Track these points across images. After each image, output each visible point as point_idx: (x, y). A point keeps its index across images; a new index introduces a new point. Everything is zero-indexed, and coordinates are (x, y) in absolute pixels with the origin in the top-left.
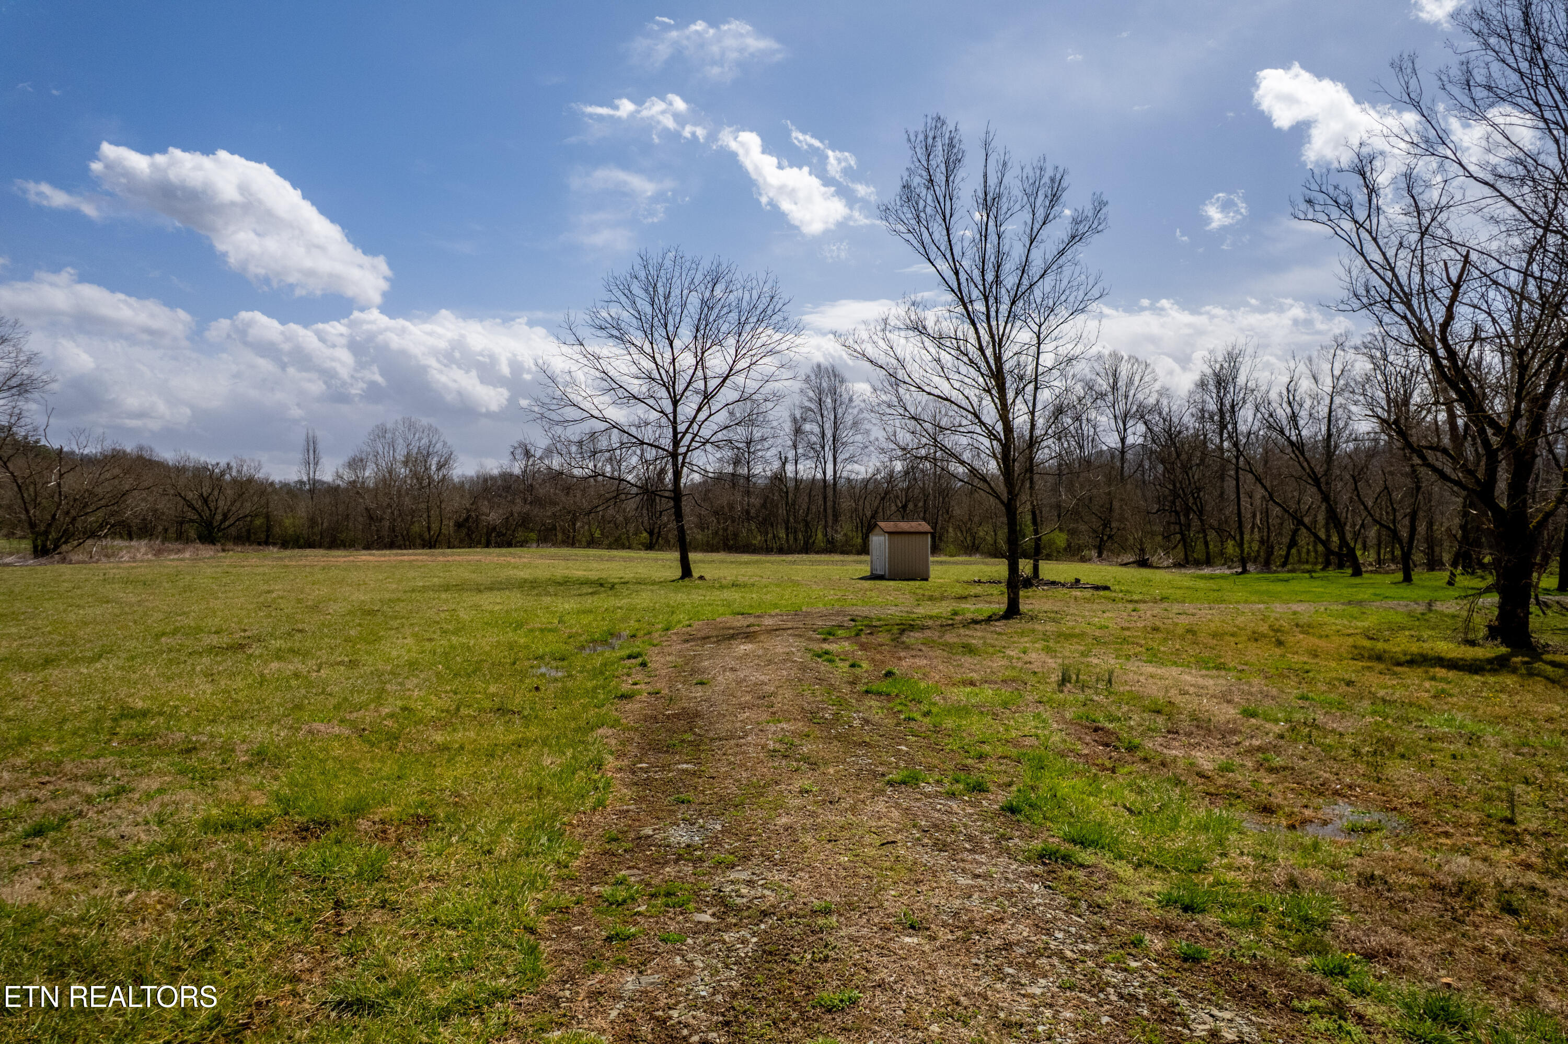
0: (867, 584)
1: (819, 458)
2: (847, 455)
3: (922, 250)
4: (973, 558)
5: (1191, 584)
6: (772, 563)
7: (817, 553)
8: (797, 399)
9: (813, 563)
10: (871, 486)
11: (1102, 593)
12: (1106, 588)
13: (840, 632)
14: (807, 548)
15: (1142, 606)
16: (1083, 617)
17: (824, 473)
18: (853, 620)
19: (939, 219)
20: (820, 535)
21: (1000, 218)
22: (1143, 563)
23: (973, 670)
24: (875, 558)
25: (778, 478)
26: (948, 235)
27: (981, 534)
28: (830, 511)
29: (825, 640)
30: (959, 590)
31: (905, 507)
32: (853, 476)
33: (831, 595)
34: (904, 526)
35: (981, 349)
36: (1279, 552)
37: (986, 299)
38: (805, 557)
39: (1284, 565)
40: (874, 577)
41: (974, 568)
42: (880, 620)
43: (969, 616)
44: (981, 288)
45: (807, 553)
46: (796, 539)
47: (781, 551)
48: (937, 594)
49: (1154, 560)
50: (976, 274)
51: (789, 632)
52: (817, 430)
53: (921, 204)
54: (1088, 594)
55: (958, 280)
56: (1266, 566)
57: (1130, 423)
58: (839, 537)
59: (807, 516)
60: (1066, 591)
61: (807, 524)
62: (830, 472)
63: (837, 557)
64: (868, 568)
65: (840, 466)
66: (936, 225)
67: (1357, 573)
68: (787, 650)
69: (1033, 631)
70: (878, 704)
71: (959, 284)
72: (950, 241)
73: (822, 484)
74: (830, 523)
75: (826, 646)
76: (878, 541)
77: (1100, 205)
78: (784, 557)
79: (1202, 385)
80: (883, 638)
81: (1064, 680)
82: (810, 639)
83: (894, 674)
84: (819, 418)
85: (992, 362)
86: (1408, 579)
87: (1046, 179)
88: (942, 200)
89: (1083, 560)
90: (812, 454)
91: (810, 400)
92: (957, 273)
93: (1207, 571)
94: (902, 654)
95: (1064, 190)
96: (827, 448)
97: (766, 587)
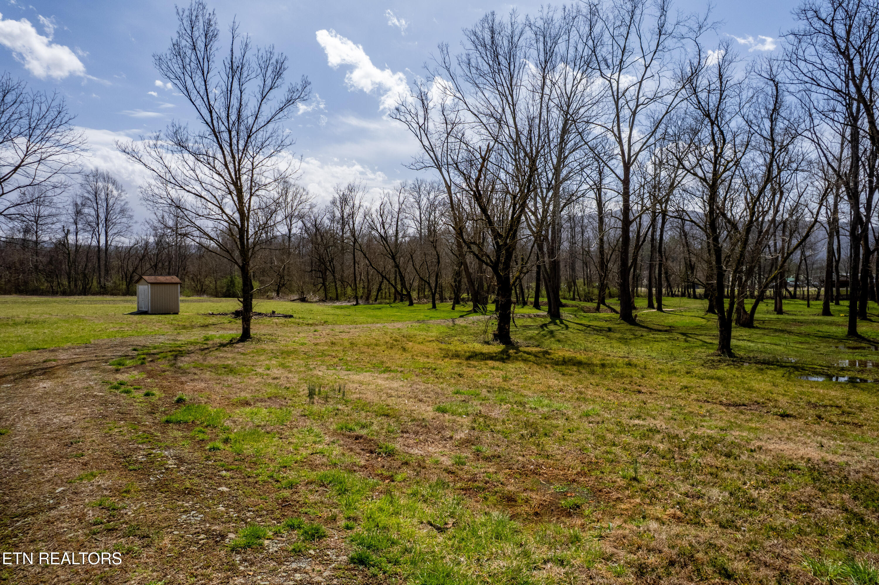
0: (136, 318)
1: (95, 232)
2: (116, 231)
3: (186, 92)
4: (201, 298)
5: (332, 312)
6: (58, 303)
7: (94, 294)
8: (80, 191)
9: (91, 302)
10: (133, 252)
11: (290, 320)
12: (291, 316)
13: (128, 362)
14: (85, 292)
15: (319, 328)
16: (289, 337)
17: (99, 242)
18: (135, 350)
19: (199, 73)
20: (95, 283)
21: (243, 80)
22: (303, 300)
23: (242, 390)
24: (140, 300)
25: (62, 244)
26: (206, 85)
27: (207, 283)
28: (102, 267)
29: (117, 371)
30: (201, 321)
31: (156, 266)
32: (120, 245)
33: (112, 328)
34: (162, 279)
35: (226, 165)
36: (374, 293)
37: (230, 132)
38: (84, 297)
39: (376, 300)
40: (140, 313)
41: (204, 304)
42: (155, 348)
43: (217, 341)
44: (226, 124)
45: (85, 295)
46: (76, 286)
47: (64, 293)
48: (187, 324)
49: (308, 297)
50: (224, 115)
51: (84, 365)
52: (93, 213)
53: (188, 60)
54: (282, 320)
55: (211, 117)
56: (367, 299)
57: (294, 221)
58: (109, 284)
59: (85, 269)
60: (268, 319)
61: (85, 276)
62: (102, 242)
63: (108, 298)
64: (135, 306)
65: (110, 239)
66: (197, 77)
67: (411, 304)
68: (85, 385)
69: (264, 350)
70: (180, 434)
71: (212, 120)
72: (206, 89)
73: (96, 249)
74: (103, 274)
75: (121, 377)
76: (143, 289)
77: (306, 84)
78: (67, 298)
79: (334, 203)
80: (163, 365)
81: (311, 394)
82: (104, 371)
83: (184, 400)
84: (95, 205)
85: (233, 174)
86: (434, 307)
87: (273, 61)
88: (201, 60)
89: (269, 298)
90: (89, 228)
91: (89, 192)
92: (211, 112)
93: (338, 304)
94: (183, 379)
95: (285, 69)
96: (100, 226)
97: (56, 323)
